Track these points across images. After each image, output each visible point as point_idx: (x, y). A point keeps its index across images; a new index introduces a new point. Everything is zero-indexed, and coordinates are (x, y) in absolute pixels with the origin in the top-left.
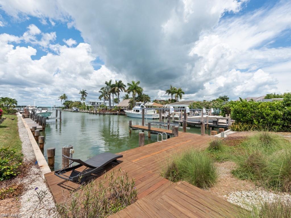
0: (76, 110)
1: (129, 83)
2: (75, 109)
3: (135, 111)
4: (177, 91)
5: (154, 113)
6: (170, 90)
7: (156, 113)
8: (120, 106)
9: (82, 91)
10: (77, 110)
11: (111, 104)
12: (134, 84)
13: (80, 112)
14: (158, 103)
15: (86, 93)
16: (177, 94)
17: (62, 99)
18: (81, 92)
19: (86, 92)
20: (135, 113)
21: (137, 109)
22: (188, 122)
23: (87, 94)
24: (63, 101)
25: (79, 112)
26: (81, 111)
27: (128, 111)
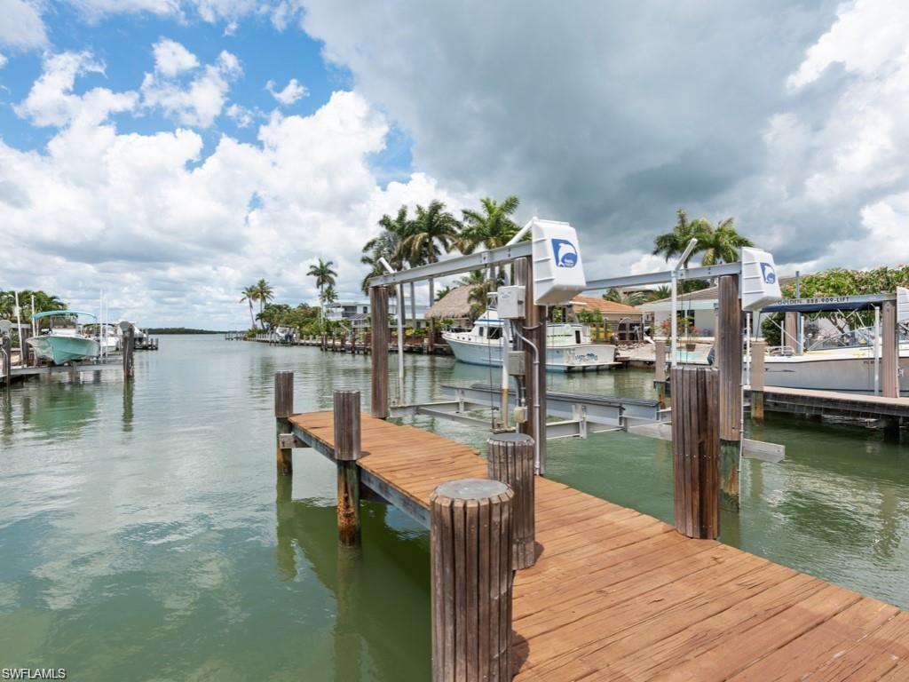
0: (286, 337)
1: (468, 208)
2: (283, 335)
3: (486, 332)
4: (712, 238)
5: (578, 341)
6: (678, 234)
7: (586, 340)
8: (437, 315)
9: (318, 266)
10: (291, 337)
11: (406, 310)
12: (490, 210)
13: (302, 344)
14: (619, 302)
15: (330, 272)
16: (710, 252)
17: (255, 297)
18: (313, 270)
19: (330, 268)
20: (484, 341)
21: (492, 324)
22: (767, 389)
23: (336, 275)
24: (258, 306)
25: (296, 344)
26: (303, 341)
27: (461, 335)
